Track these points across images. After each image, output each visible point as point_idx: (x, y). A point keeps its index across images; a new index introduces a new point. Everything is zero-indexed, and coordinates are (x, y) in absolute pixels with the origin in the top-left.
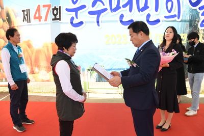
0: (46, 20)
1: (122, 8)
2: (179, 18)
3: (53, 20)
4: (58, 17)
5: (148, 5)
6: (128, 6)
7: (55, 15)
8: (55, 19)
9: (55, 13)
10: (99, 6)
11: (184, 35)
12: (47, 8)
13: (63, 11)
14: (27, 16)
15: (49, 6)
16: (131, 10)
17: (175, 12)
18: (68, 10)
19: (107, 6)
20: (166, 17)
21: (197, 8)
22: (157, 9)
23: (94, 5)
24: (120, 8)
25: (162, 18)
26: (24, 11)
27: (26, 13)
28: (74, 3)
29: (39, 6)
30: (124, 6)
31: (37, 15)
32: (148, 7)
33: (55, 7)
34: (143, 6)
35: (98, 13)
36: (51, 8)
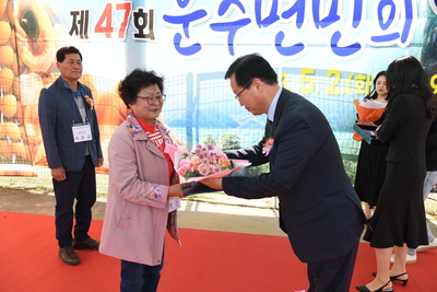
0: (120, 37)
1: (282, 20)
2: (403, 41)
3: (136, 36)
4: (146, 31)
5: (338, 14)
6: (295, 15)
7: (141, 28)
8: (140, 35)
9: (141, 23)
10: (233, 14)
12: (124, 11)
13: (158, 20)
14: (80, 24)
15: (127, 7)
16: (300, 21)
17: (397, 27)
18: (167, 18)
19: (253, 17)
20: (375, 39)
23: (222, 10)
24: (278, 18)
25: (364, 40)
26: (74, 14)
27: (78, 18)
28: (182, 5)
29: (109, 6)
30: (287, 15)
31: (104, 25)
32: (338, 18)
33: (141, 10)
34: (326, 14)
35: (233, 27)
36: (132, 12)
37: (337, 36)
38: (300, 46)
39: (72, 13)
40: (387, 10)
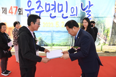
0: (15, 14)
1: (51, 11)
2: (76, 16)
3: (19, 14)
4: (21, 13)
6: (54, 10)
7: (20, 12)
8: (20, 14)
9: (20, 11)
10: (40, 9)
11: (79, 23)
12: (16, 8)
14: (5, 10)
15: (17, 7)
16: (55, 12)
17: (75, 13)
18: (26, 10)
19: (44, 9)
20: (71, 15)
21: (85, 11)
22: (67, 12)
23: (38, 8)
24: (50, 10)
25: (69, 16)
26: (3, 8)
27: (4, 9)
28: (29, 7)
29: (11, 7)
30: (52, 10)
31: (11, 11)
32: (63, 11)
33: (20, 8)
34: (61, 10)
35: (40, 12)
36: (18, 8)
37: (63, 15)
38: (55, 17)
39: (2, 8)
40: (73, 9)
